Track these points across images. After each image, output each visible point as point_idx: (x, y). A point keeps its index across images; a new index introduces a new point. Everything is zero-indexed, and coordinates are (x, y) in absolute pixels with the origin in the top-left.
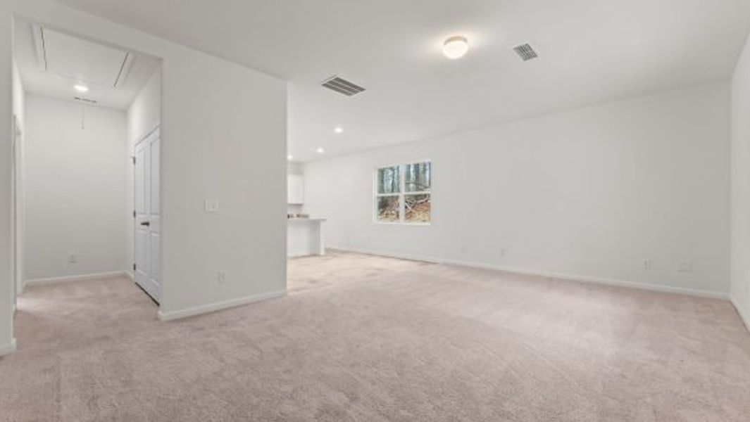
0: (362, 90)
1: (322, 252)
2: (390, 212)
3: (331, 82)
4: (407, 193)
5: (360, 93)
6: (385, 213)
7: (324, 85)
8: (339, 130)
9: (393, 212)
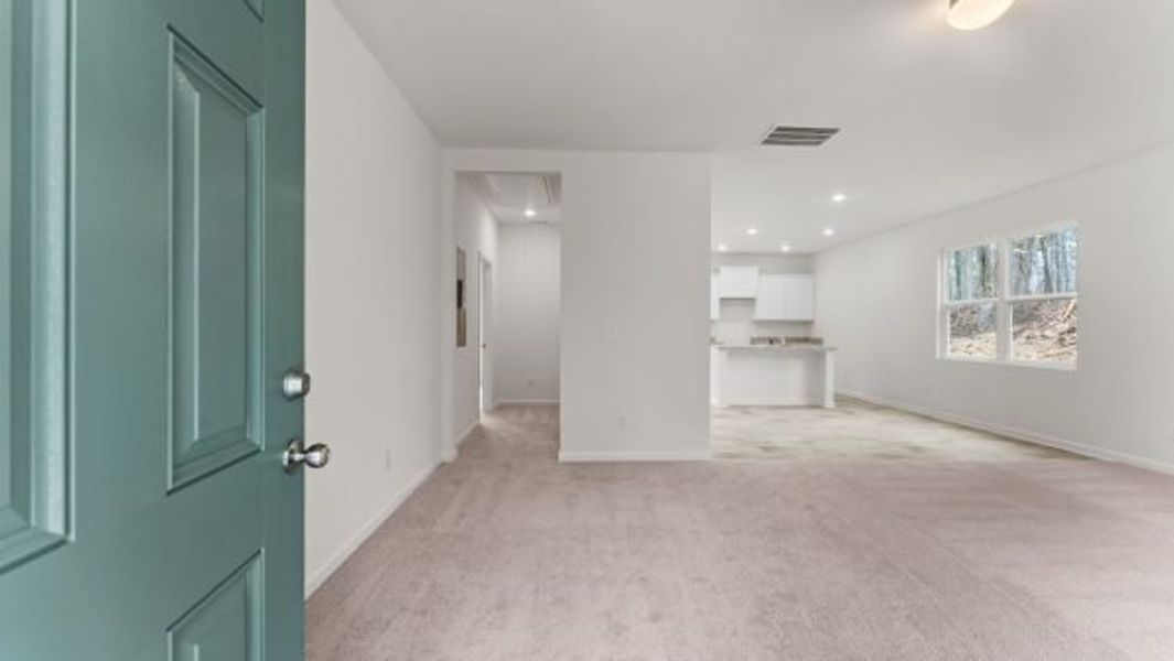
0: (834, 131)
1: (830, 403)
2: (1038, 333)
3: (772, 135)
4: (1014, 298)
5: (835, 136)
6: (1027, 333)
7: (766, 142)
8: (838, 198)
9: (1048, 333)
